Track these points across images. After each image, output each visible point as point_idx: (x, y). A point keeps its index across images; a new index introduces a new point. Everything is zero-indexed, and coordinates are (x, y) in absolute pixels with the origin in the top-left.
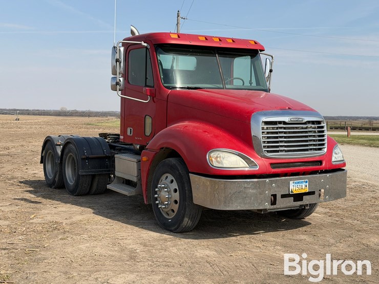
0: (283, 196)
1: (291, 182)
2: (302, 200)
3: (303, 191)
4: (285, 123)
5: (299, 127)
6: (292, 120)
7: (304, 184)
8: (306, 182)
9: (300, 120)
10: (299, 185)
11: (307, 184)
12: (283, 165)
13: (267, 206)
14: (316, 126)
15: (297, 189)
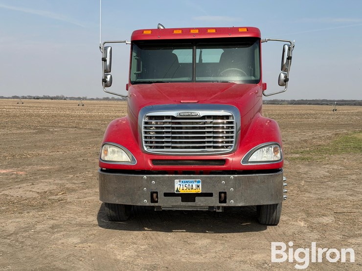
0: (166, 195)
1: (176, 181)
2: (194, 201)
3: (193, 192)
4: (173, 118)
5: (200, 122)
6: (182, 114)
7: (196, 183)
8: (199, 182)
9: (193, 114)
10: (188, 184)
11: (200, 184)
12: (169, 162)
13: (146, 202)
14: (225, 121)
15: (185, 188)
